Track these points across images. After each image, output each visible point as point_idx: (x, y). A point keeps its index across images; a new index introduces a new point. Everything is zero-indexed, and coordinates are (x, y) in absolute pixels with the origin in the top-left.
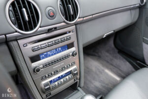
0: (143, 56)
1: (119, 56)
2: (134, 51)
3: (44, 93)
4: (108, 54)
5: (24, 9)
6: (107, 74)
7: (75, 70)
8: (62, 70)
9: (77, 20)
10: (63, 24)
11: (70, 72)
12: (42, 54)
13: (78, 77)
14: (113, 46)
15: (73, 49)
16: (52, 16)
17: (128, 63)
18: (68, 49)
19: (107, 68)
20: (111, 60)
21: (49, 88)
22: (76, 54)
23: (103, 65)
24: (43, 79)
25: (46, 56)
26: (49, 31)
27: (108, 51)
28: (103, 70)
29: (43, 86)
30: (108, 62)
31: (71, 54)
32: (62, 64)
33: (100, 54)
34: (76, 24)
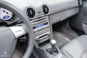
0: (83, 30)
1: (72, 31)
2: (79, 28)
3: (37, 41)
4: (66, 30)
5: (31, 11)
6: (66, 40)
7: (49, 33)
8: (44, 33)
9: (49, 14)
10: (44, 15)
12: (36, 26)
13: (50, 37)
14: (69, 26)
17: (76, 34)
18: (46, 25)
19: (66, 37)
20: (68, 33)
21: (39, 40)
22: (49, 27)
23: (64, 36)
24: (36, 36)
25: (38, 27)
26: (39, 18)
27: (66, 29)
28: (64, 38)
29: (37, 39)
30: (67, 34)
31: (47, 27)
32: (43, 31)
33: (63, 30)
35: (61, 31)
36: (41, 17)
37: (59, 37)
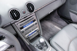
1: (60, 19)
2: (66, 16)
3: (27, 39)
4: (55, 19)
5: (14, 13)
6: (56, 28)
8: (33, 30)
11: (36, 31)
12: (24, 26)
14: (57, 14)
15: (35, 22)
16: (24, 13)
17: (65, 22)
19: (56, 25)
20: (57, 21)
21: (29, 37)
22: (37, 24)
23: (54, 24)
24: (26, 35)
25: (26, 26)
26: (25, 18)
27: (55, 17)
28: (54, 26)
29: (26, 37)
31: (35, 24)
32: (32, 28)
33: (52, 19)
34: (35, 12)
35: (51, 19)
36: (27, 16)
37: (49, 26)
